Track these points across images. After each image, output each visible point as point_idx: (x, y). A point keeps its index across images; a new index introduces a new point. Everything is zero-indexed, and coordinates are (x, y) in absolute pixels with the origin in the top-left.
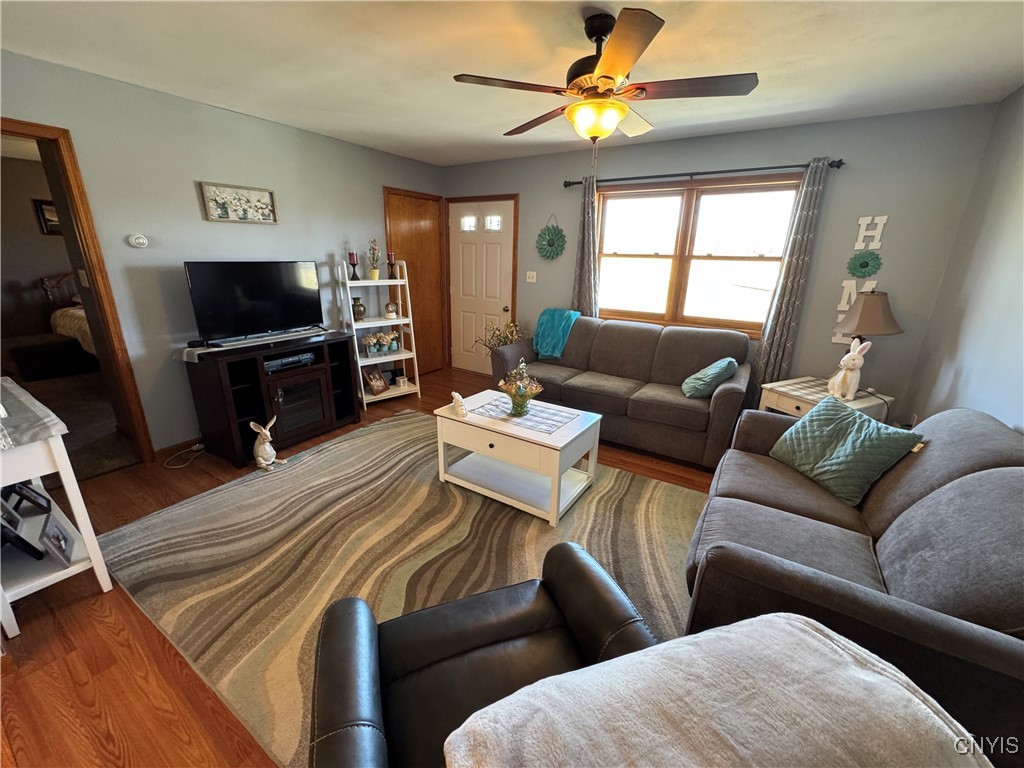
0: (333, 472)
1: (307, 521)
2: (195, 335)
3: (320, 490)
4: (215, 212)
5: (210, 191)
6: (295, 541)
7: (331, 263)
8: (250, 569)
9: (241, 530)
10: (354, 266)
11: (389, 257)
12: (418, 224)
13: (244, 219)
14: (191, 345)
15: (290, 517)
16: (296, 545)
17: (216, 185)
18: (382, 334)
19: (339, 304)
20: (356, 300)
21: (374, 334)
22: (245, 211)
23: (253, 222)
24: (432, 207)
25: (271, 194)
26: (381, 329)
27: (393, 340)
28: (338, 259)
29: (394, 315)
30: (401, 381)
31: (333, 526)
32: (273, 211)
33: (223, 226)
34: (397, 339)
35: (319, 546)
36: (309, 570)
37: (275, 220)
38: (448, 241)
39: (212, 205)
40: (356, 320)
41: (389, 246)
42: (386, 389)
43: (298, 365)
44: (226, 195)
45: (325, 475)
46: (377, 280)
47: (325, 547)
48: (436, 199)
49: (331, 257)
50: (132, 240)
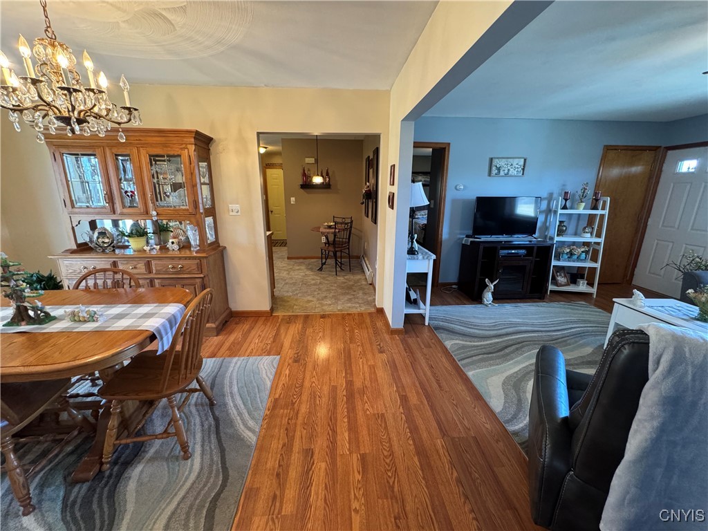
0: (524, 319)
1: (507, 334)
2: (470, 232)
3: (516, 324)
4: (494, 171)
5: (495, 162)
6: (501, 340)
7: (550, 198)
8: (478, 341)
9: (476, 325)
10: (566, 200)
11: (596, 194)
12: (629, 170)
13: (507, 175)
14: (467, 236)
15: (499, 329)
16: (501, 342)
17: (498, 158)
18: (575, 247)
19: (548, 224)
20: (561, 222)
21: (569, 246)
22: (509, 170)
23: (511, 176)
24: (648, 156)
25: (525, 160)
26: (574, 243)
27: (583, 252)
28: (555, 196)
29: (589, 235)
30: (582, 282)
31: (522, 342)
32: (523, 169)
33: (496, 179)
34: (587, 252)
35: (514, 347)
36: (508, 354)
37: (523, 174)
38: (657, 183)
39: (494, 168)
40: (558, 235)
41: (597, 186)
42: (567, 285)
43: (516, 255)
44: (501, 163)
45: (519, 318)
46: (582, 210)
47: (517, 349)
48: (656, 149)
49: (551, 195)
50: (458, 187)
